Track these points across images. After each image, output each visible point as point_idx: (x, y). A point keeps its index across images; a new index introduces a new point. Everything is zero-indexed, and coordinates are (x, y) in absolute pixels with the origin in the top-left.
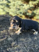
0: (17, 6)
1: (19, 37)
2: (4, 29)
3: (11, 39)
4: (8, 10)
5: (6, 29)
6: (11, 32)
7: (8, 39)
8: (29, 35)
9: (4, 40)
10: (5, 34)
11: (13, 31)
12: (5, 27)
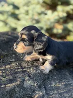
0: (33, 15)
1: (48, 78)
2: (13, 60)
3: (33, 84)
4: (16, 24)
5: (18, 61)
6: (30, 68)
7: (25, 84)
8: (67, 74)
9: (15, 87)
10: (16, 73)
11: (33, 64)
12: (14, 56)
